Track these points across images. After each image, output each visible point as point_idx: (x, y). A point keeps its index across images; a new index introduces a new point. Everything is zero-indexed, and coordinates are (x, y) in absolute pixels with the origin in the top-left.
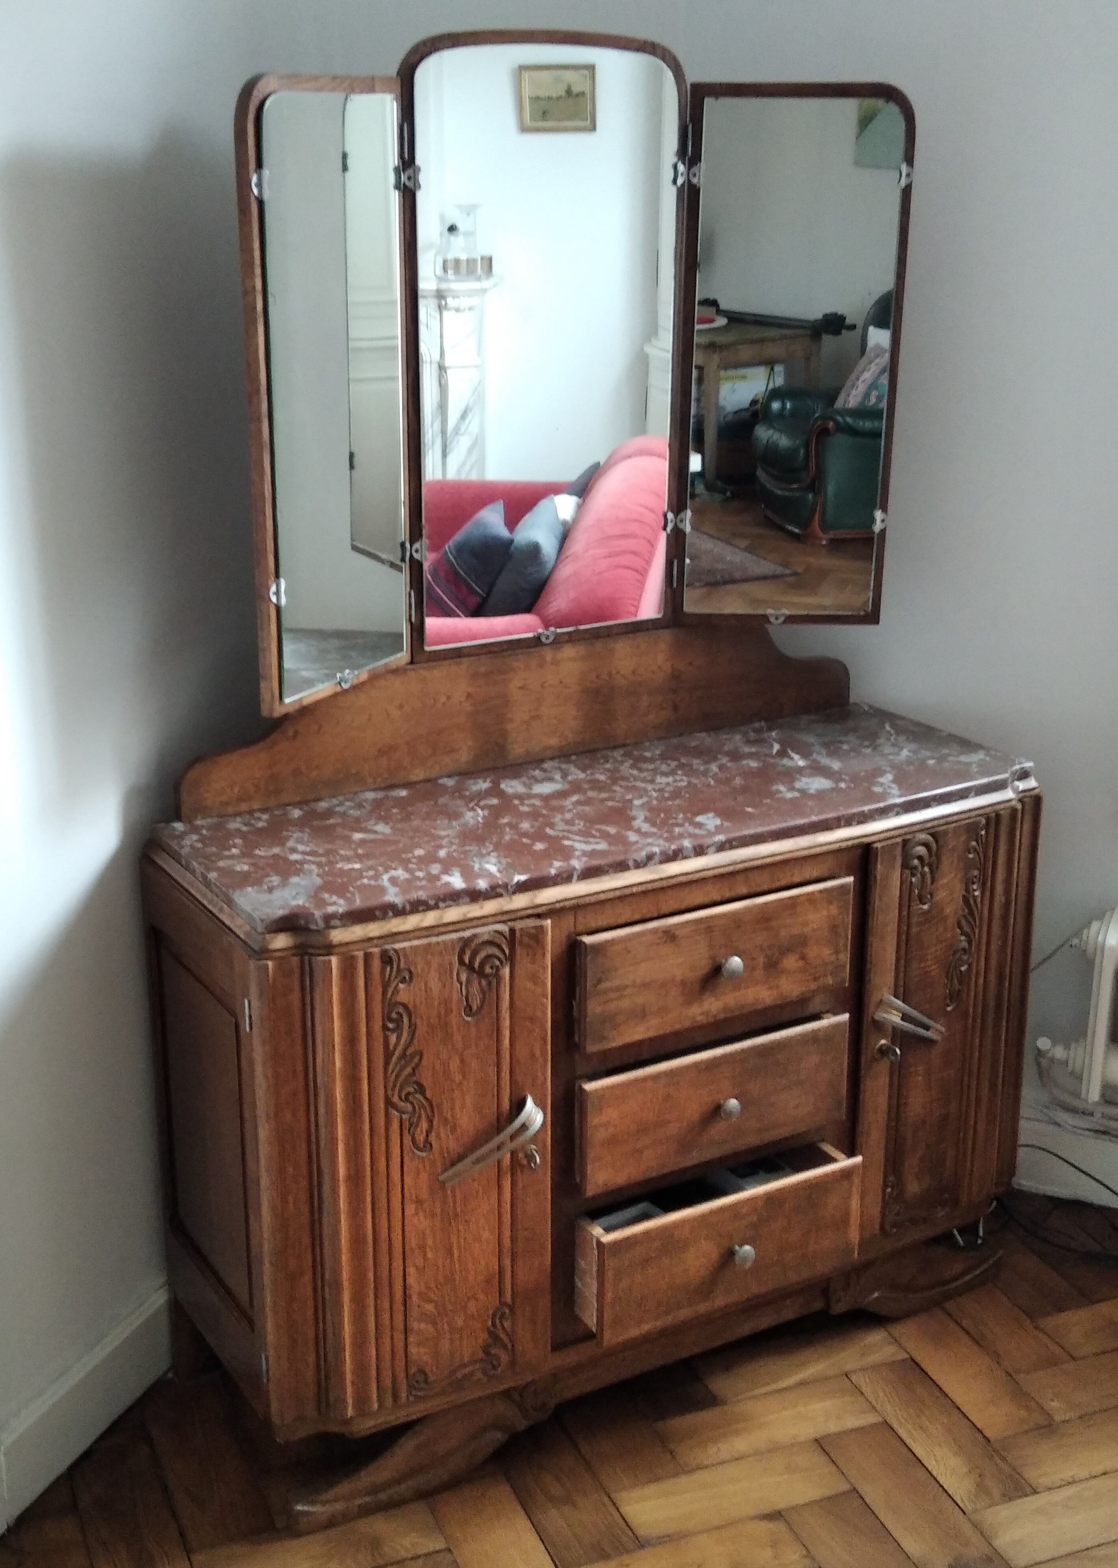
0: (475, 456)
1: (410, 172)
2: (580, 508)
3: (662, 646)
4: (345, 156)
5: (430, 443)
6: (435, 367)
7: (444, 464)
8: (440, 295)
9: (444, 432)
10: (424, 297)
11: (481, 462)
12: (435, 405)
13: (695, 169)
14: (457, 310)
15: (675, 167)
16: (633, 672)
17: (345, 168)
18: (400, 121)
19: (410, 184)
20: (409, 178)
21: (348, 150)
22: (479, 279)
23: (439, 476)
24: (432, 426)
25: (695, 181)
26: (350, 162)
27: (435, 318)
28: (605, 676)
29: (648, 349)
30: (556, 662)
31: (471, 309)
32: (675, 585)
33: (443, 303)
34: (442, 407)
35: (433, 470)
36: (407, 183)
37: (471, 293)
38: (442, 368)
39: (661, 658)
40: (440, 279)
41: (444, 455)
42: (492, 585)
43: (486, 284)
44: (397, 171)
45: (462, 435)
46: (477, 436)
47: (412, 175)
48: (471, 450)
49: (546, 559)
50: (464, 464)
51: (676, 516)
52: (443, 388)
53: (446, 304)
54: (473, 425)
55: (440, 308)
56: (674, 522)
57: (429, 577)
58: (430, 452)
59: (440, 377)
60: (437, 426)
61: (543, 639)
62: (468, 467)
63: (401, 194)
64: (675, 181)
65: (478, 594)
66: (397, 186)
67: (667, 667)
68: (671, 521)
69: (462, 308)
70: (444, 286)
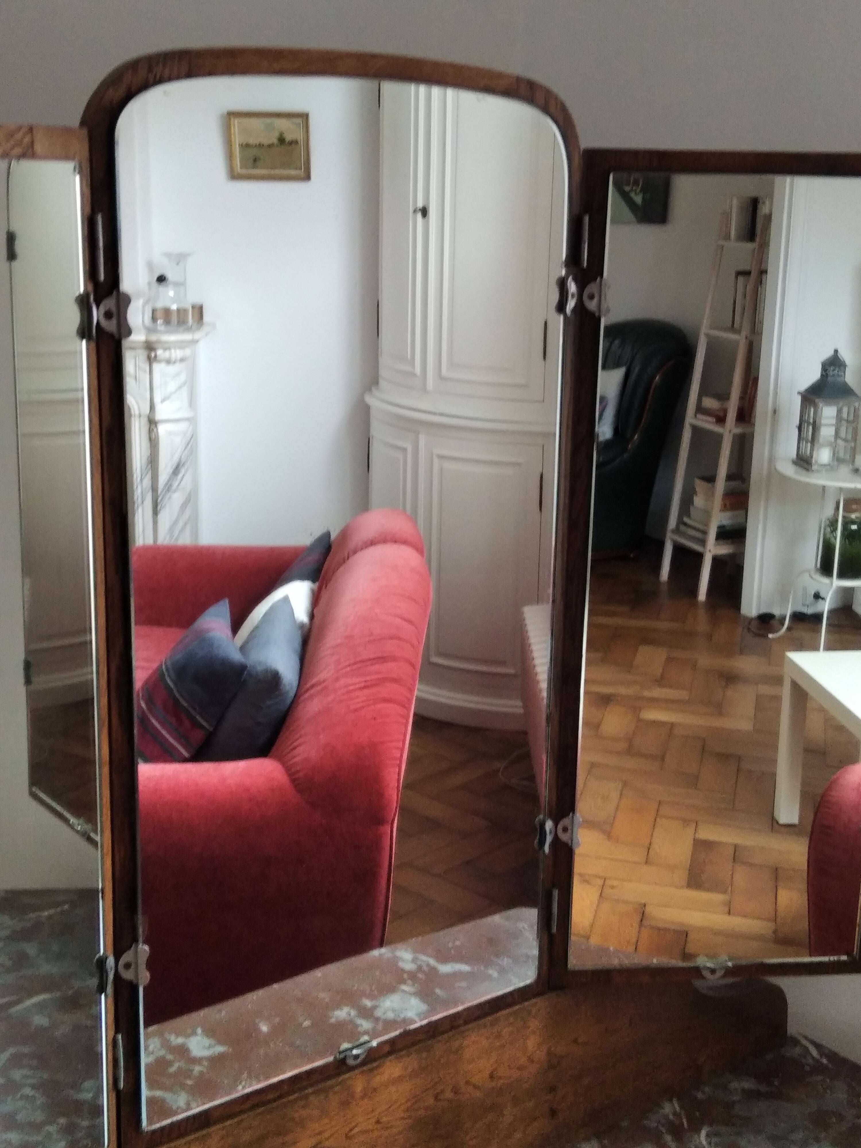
0: (188, 512)
1: (109, 303)
2: (316, 599)
3: (534, 1024)
4: (11, 238)
5: (140, 500)
6: (144, 421)
7: (155, 523)
8: (150, 347)
9: (154, 488)
10: (132, 348)
11: (194, 520)
12: (144, 460)
13: (592, 288)
14: (168, 362)
15: (562, 284)
16: (491, 1076)
17: (12, 256)
18: (88, 209)
19: (110, 326)
20: (108, 315)
21: (15, 227)
22: (189, 329)
23: (149, 541)
24: (141, 480)
25: (592, 305)
26: (19, 246)
27: (145, 371)
28: (449, 1095)
29: (369, 400)
30: (369, 1092)
31: (182, 360)
32: (554, 930)
33: (153, 355)
34: (153, 461)
35: (143, 530)
36: (104, 323)
37: (182, 345)
38: (152, 423)
39: (532, 1043)
40: (150, 331)
41: (155, 512)
42: (220, 720)
43: (197, 335)
44: (83, 302)
45: (175, 491)
46: (190, 491)
47: (114, 309)
48: (184, 507)
49: (288, 688)
50: (176, 522)
51: (556, 825)
52: (153, 442)
53: (156, 356)
54: (186, 480)
55: (151, 360)
56: (553, 833)
57: (143, 705)
58: (140, 510)
59: (150, 431)
60: (147, 481)
61: (351, 1062)
62: (181, 524)
63: (93, 345)
64: (561, 307)
65: (202, 727)
66: (84, 332)
67: (541, 1055)
68: (550, 832)
69: (173, 357)
70: (153, 338)
